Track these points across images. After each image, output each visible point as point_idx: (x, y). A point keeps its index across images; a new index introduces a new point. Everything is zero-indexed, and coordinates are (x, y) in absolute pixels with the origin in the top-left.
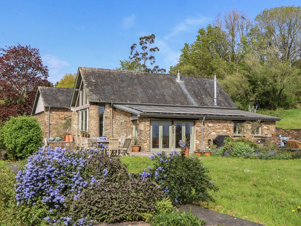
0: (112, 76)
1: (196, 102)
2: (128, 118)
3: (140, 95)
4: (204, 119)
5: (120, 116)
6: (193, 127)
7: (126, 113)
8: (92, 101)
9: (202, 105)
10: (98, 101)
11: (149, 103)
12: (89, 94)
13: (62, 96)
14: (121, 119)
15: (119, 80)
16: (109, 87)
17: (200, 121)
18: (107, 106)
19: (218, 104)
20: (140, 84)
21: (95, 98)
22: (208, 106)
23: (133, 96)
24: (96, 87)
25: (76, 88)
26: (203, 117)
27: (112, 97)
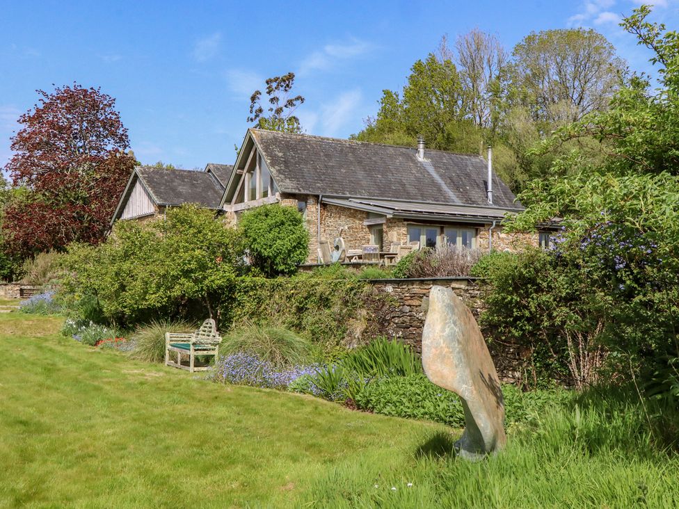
0: (309, 147)
1: (458, 197)
2: (357, 222)
3: (364, 183)
4: (494, 224)
5: (337, 219)
6: (473, 239)
7: (354, 213)
8: (287, 191)
9: (468, 203)
10: (297, 191)
11: (382, 196)
12: (278, 178)
13: (184, 185)
14: (340, 225)
15: (322, 154)
16: (309, 166)
17: (487, 228)
18: (311, 201)
19: (495, 202)
20: (360, 162)
21: (290, 186)
22: (478, 204)
23: (353, 184)
24: (287, 167)
25: (239, 168)
26: (492, 222)
27: (318, 185)
